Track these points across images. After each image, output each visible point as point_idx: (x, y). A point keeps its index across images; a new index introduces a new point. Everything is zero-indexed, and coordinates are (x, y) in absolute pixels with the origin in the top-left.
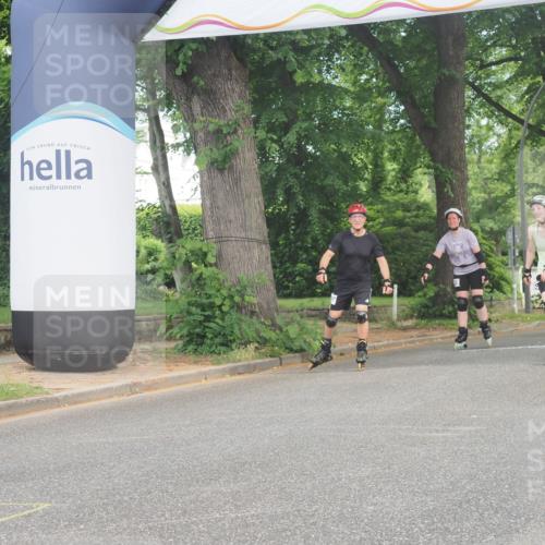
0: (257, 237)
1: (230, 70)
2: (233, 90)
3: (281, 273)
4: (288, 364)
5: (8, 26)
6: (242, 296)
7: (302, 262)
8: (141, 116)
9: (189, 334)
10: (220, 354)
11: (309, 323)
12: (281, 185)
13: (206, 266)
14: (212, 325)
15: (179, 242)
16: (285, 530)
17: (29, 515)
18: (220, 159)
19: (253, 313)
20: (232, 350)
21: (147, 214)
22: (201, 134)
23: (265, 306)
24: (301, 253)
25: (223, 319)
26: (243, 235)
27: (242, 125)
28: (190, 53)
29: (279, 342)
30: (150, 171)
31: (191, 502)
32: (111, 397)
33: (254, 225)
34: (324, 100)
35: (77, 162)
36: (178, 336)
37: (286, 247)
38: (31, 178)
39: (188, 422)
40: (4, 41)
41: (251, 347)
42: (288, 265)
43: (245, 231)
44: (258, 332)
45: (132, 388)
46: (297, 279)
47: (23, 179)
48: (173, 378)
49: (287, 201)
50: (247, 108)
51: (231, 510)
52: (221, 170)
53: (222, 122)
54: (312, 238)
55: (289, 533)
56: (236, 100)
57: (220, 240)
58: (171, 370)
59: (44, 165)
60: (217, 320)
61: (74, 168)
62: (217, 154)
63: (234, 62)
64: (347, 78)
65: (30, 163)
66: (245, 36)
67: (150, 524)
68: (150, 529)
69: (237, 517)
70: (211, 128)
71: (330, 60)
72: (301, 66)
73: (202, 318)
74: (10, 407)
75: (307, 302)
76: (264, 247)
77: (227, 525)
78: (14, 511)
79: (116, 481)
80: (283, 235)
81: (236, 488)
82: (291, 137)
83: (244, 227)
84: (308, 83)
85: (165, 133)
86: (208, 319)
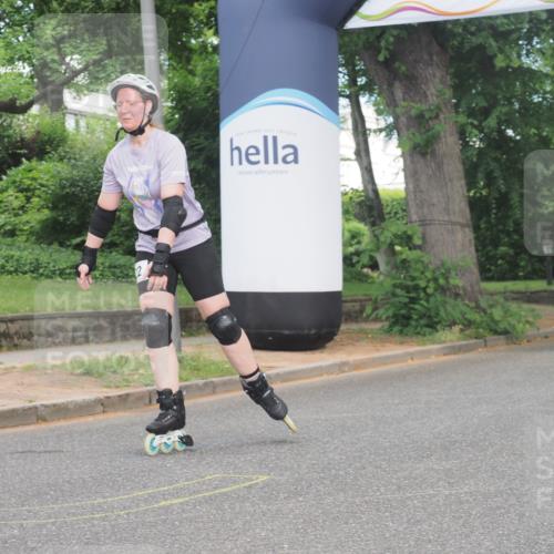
0: (461, 220)
1: (431, 55)
2: (434, 76)
3: (483, 256)
4: (492, 346)
5: (216, 16)
6: (447, 279)
7: (503, 245)
8: (343, 102)
9: (395, 316)
10: (424, 335)
11: (513, 306)
12: (481, 169)
13: (410, 249)
14: (417, 307)
15: (383, 225)
16: (498, 508)
17: (250, 487)
18: (422, 143)
19: (457, 295)
20: (437, 331)
21: (351, 198)
22: (403, 119)
23: (469, 289)
24: (502, 236)
25: (427, 301)
26: (446, 218)
27: (444, 110)
28: (391, 39)
29: (484, 324)
30: (353, 157)
31: (405, 478)
32: (322, 375)
33: (457, 209)
34: (524, 84)
35: (284, 147)
36: (384, 317)
37: (487, 230)
38: (240, 163)
39: (396, 401)
40: (212, 31)
41: (456, 329)
42: (490, 248)
43: (449, 214)
44: (463, 314)
45: (341, 367)
46: (500, 262)
47: (232, 164)
48: (380, 358)
49: (487, 185)
50: (448, 93)
51: (444, 487)
52: (424, 155)
53: (424, 107)
54: (514, 222)
55: (503, 511)
56: (437, 85)
57: (423, 223)
58: (378, 350)
59: (252, 151)
60: (422, 302)
61: (281, 153)
62: (419, 139)
63: (436, 48)
64: (547, 62)
65: (238, 149)
66: (446, 22)
67: (367, 498)
68: (366, 502)
69: (451, 494)
70: (413, 112)
71: (530, 43)
72: (501, 51)
73: (407, 300)
74: (225, 383)
75: (511, 285)
76: (467, 230)
77: (442, 501)
78: (235, 482)
79: (331, 455)
80: (485, 219)
81: (448, 467)
82: (492, 122)
83: (447, 211)
84: (508, 67)
85: (366, 119)
86: (413, 300)
